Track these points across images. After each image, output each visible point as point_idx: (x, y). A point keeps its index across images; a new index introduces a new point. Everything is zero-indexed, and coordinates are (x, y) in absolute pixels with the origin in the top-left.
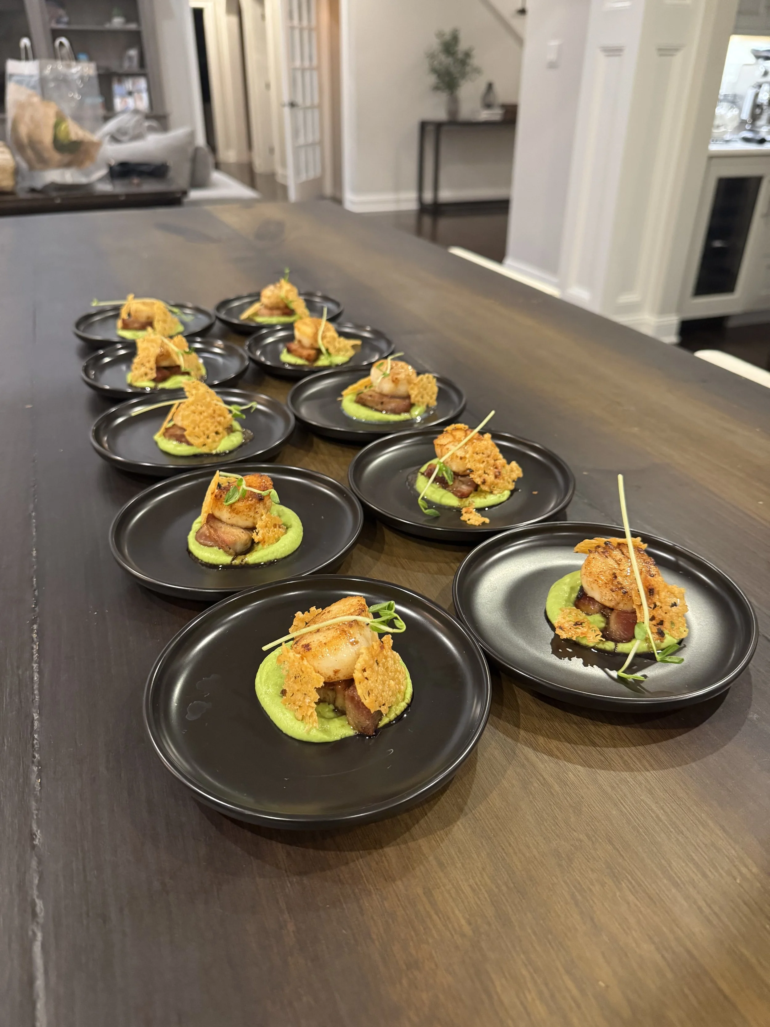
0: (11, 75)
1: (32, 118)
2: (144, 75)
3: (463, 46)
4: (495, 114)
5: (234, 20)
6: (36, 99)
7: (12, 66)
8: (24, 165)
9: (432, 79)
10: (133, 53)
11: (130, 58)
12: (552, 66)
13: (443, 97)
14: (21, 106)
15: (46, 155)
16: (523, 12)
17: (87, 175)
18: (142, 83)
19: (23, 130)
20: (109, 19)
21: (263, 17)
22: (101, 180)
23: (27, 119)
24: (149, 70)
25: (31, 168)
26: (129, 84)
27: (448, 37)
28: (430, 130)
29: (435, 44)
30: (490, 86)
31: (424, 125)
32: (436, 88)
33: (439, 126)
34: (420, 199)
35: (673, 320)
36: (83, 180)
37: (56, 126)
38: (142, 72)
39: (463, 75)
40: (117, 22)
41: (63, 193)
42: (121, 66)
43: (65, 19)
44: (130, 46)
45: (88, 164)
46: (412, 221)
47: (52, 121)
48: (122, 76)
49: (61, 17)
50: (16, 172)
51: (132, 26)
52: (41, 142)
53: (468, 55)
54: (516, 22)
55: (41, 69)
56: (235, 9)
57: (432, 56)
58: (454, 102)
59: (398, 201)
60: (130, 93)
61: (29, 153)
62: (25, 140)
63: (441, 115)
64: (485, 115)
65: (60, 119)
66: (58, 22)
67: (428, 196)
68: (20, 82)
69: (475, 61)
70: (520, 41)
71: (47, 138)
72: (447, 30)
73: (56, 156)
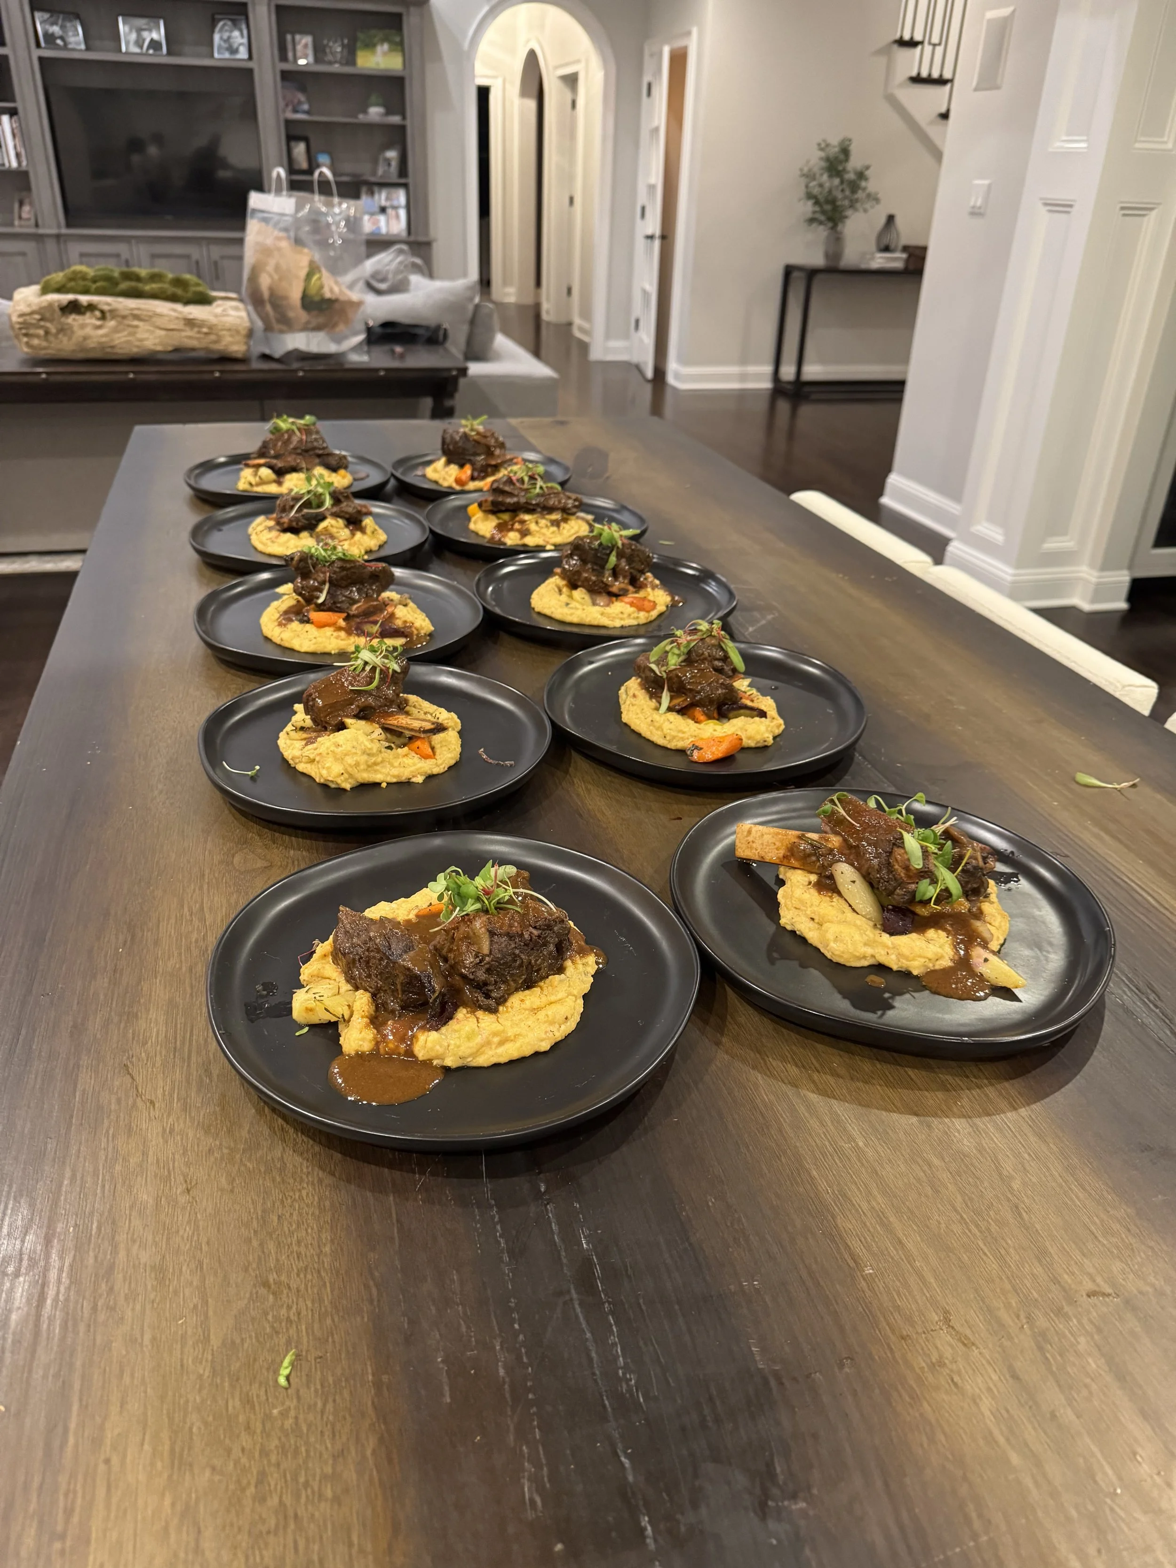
0: (254, 211)
1: (277, 268)
2: (405, 186)
3: (855, 163)
4: (896, 261)
5: (531, 104)
6: (286, 245)
7: (257, 200)
8: (260, 327)
9: (808, 207)
10: (392, 154)
11: (388, 162)
12: (975, 213)
13: (822, 232)
14: (266, 251)
15: (291, 314)
16: (945, 116)
17: (338, 341)
18: (401, 197)
19: (265, 282)
20: (365, 112)
21: (574, 104)
22: (356, 349)
23: (270, 268)
24: (410, 180)
25: (268, 329)
26: (382, 197)
27: (834, 150)
28: (798, 278)
29: (815, 159)
30: (891, 219)
31: (789, 271)
32: (812, 220)
33: (812, 273)
34: (776, 376)
35: (1123, 579)
36: (332, 348)
37: (308, 278)
38: (403, 181)
39: (853, 203)
40: (375, 113)
41: (307, 365)
42: (374, 173)
43: (306, 107)
44: (388, 146)
45: (341, 327)
46: (762, 406)
47: (303, 273)
48: (374, 186)
49: (300, 103)
50: (250, 334)
51: (396, 119)
52: (286, 298)
53: (861, 175)
54: (933, 131)
55: (298, 206)
56: (535, 90)
57: (808, 175)
58: (836, 240)
59: (743, 377)
60: (383, 210)
61: (268, 308)
62: (266, 294)
63: (816, 259)
64: (879, 261)
65: (313, 269)
66: (295, 111)
67: (788, 372)
68: (266, 220)
69: (871, 185)
70: (938, 155)
71: (295, 295)
72: (835, 140)
73: (303, 316)
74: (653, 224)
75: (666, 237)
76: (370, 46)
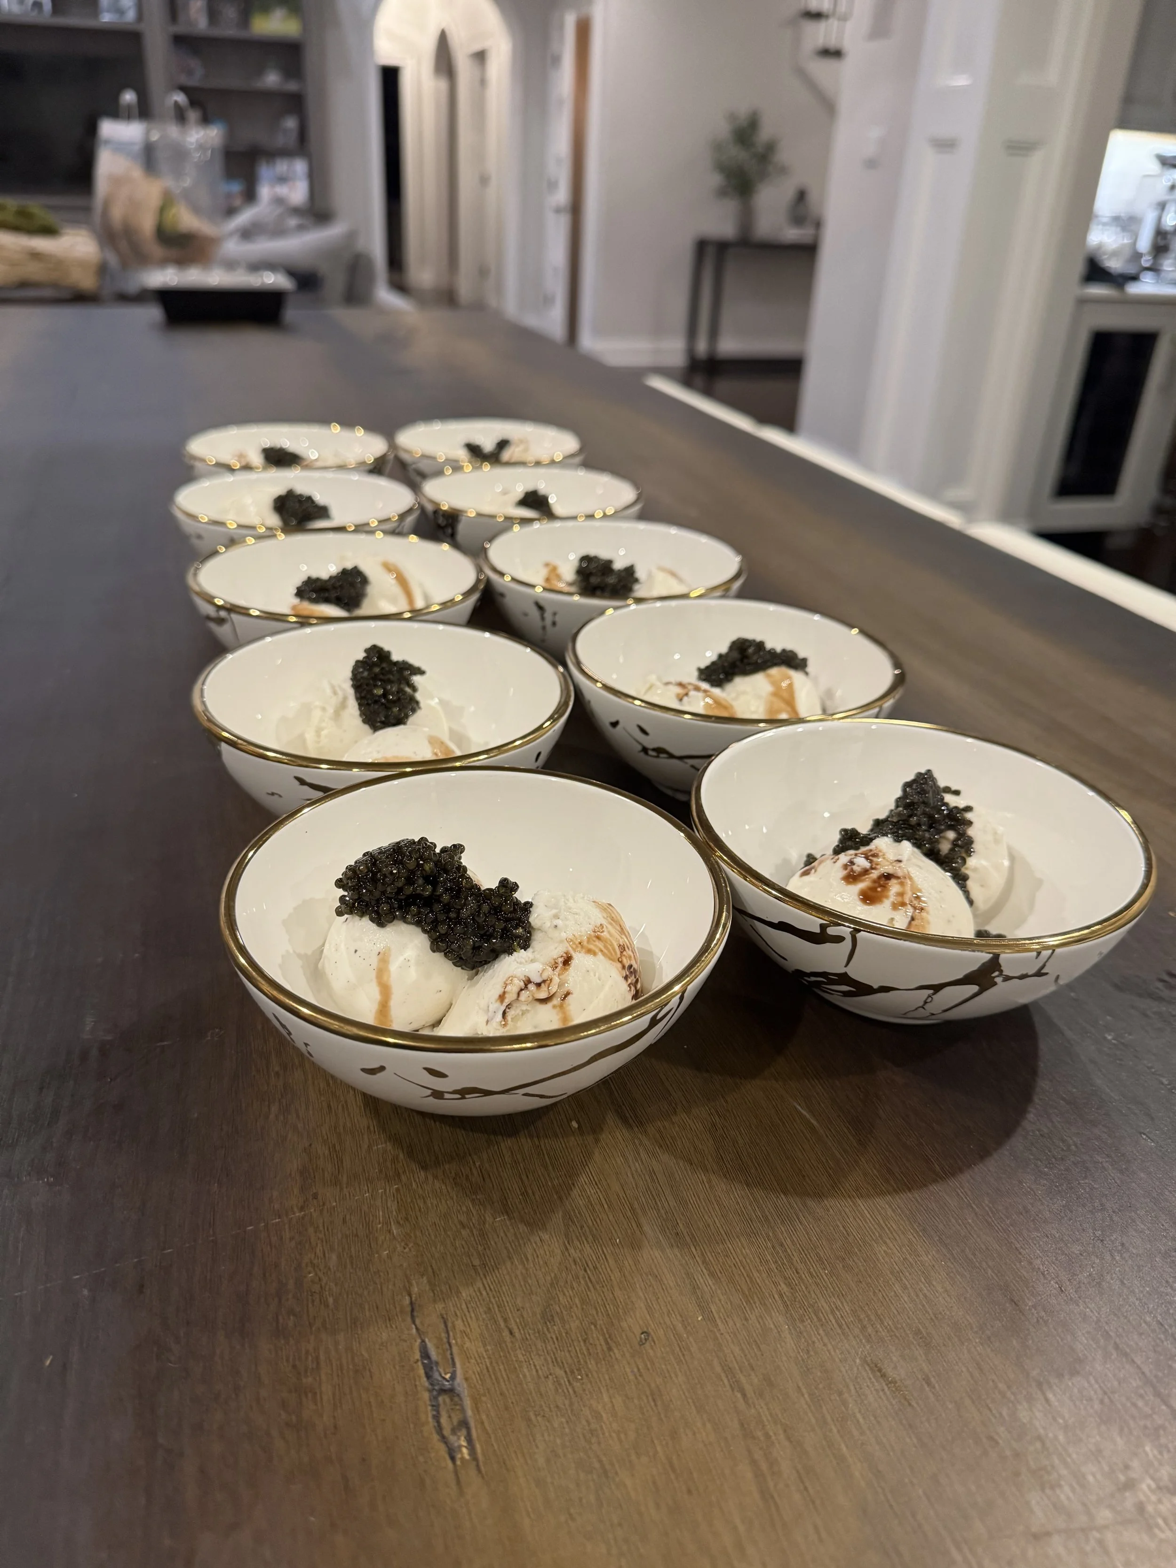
0: (107, 142)
1: (130, 198)
2: (305, 154)
3: (765, 133)
4: (807, 235)
5: (443, 85)
6: (137, 173)
7: (108, 128)
8: (113, 260)
9: (716, 180)
10: (291, 123)
11: (286, 130)
12: (870, 164)
13: (731, 207)
14: (117, 181)
15: (145, 247)
18: (300, 167)
19: (116, 214)
20: (261, 75)
21: (483, 82)
23: (122, 198)
24: (311, 148)
25: (125, 265)
26: (281, 166)
27: (743, 121)
28: (710, 251)
29: (723, 130)
30: (802, 194)
31: (702, 246)
32: (722, 193)
33: (722, 247)
34: (691, 352)
37: (162, 210)
38: (302, 150)
39: (763, 175)
40: (272, 79)
42: (272, 140)
43: (200, 72)
44: (287, 114)
47: (156, 203)
48: (273, 155)
49: (194, 68)
50: (103, 269)
51: (292, 86)
52: (138, 231)
53: (771, 148)
55: (148, 133)
57: (718, 147)
58: (747, 217)
59: (657, 352)
60: (282, 179)
61: (123, 244)
62: (118, 227)
63: (727, 231)
64: (790, 235)
65: (167, 201)
66: (190, 77)
67: (702, 347)
68: (116, 150)
69: (782, 158)
71: (147, 224)
72: (743, 110)
73: (157, 250)
74: (562, 195)
75: (576, 208)
76: (266, 9)
